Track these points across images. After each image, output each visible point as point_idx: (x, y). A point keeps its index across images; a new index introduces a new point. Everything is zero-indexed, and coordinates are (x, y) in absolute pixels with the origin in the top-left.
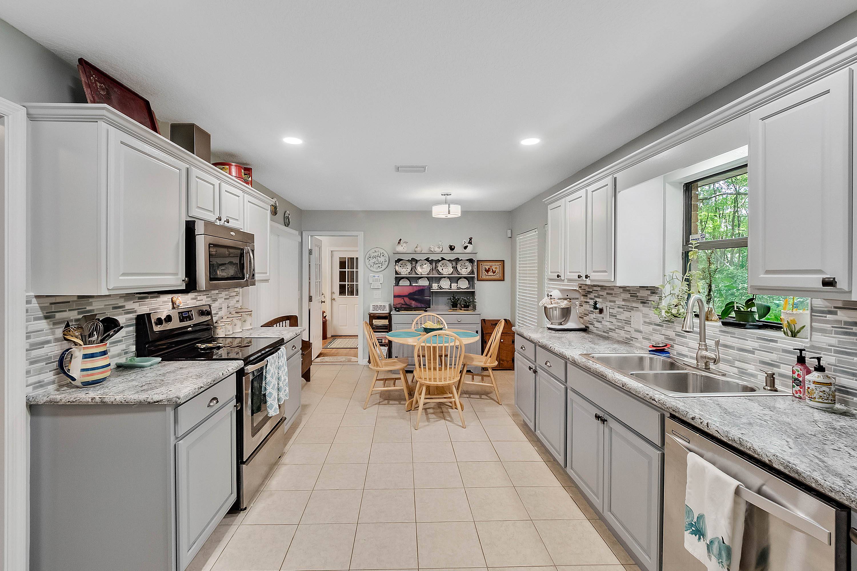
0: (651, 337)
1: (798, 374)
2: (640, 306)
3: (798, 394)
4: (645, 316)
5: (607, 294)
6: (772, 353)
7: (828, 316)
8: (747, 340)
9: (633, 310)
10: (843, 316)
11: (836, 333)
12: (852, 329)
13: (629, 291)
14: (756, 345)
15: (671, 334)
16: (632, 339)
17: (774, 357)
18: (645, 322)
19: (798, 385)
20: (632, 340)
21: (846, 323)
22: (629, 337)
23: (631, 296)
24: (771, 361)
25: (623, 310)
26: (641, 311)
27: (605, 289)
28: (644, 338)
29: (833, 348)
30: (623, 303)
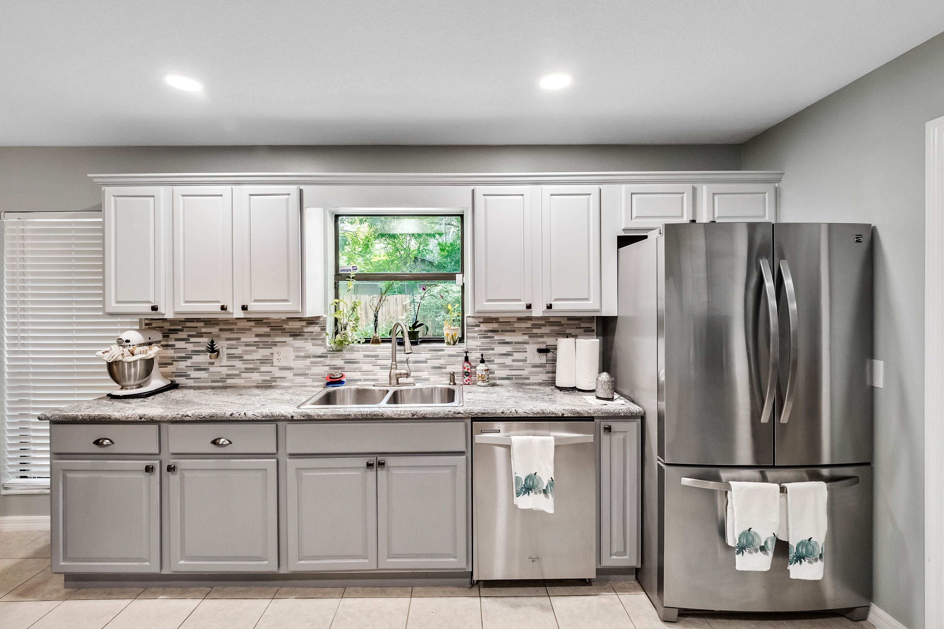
0: (307, 372)
1: (468, 369)
2: (289, 340)
3: (468, 382)
4: (297, 349)
5: (221, 330)
6: (441, 359)
7: (475, 328)
8: (421, 353)
9: (276, 345)
10: (483, 327)
11: (480, 338)
12: (488, 334)
13: (269, 323)
14: (428, 356)
15: (339, 362)
16: (274, 379)
17: (442, 361)
18: (298, 357)
19: (467, 376)
20: (275, 381)
21: (485, 331)
22: (269, 378)
23: (271, 330)
24: (440, 365)
25: (257, 348)
26: (291, 346)
27: (217, 324)
28: (295, 375)
29: (478, 348)
30: (257, 339)
